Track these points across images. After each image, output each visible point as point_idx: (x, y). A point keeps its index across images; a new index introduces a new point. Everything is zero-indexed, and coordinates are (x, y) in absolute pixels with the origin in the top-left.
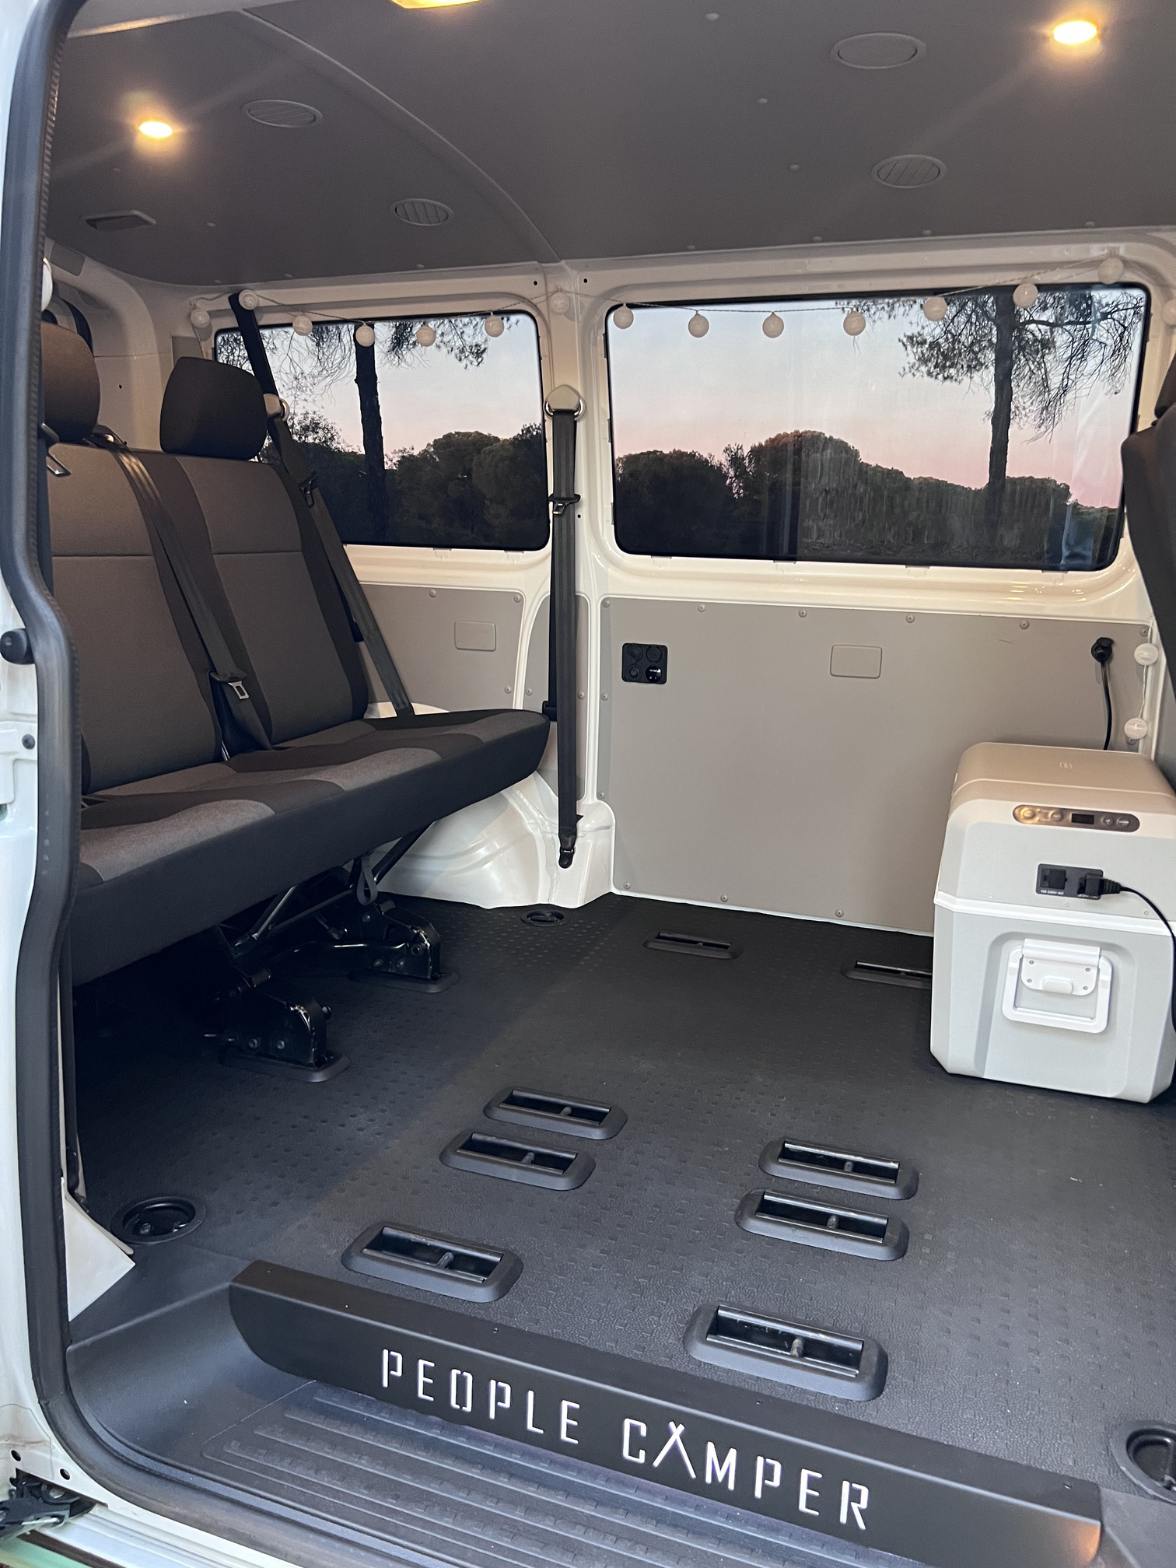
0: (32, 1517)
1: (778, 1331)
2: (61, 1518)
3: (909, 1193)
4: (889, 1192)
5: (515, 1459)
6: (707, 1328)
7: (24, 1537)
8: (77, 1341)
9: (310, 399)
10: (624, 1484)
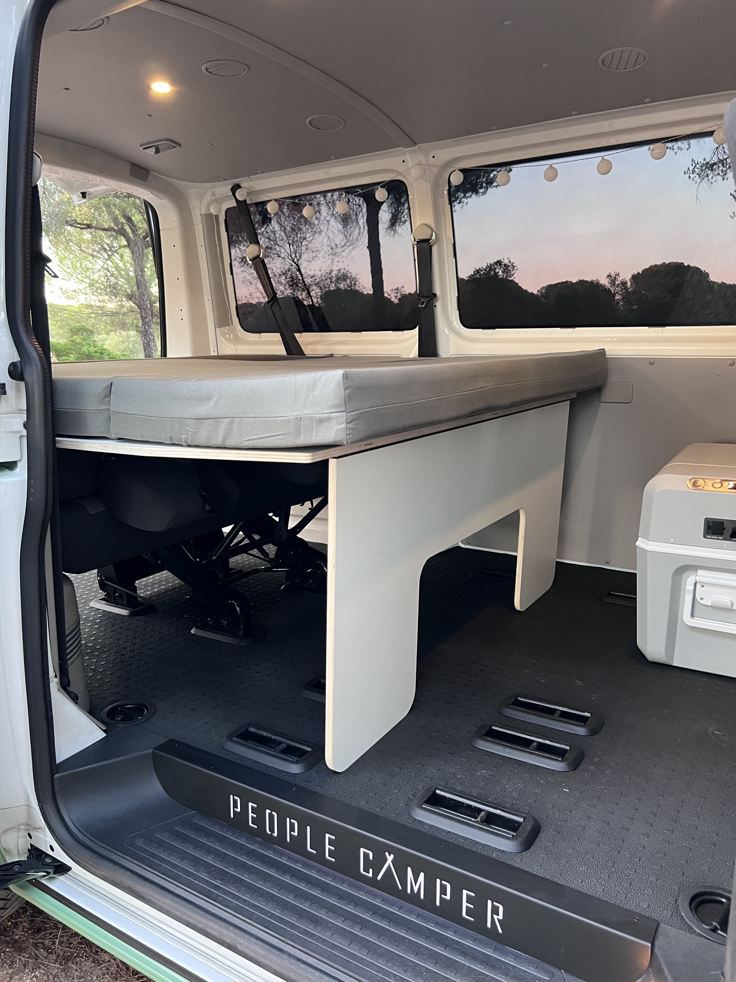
0: (33, 871)
1: (472, 806)
2: (48, 873)
3: (593, 732)
4: (581, 731)
5: (298, 867)
6: (425, 799)
7: (30, 881)
8: (61, 773)
9: (341, 261)
10: (359, 889)
